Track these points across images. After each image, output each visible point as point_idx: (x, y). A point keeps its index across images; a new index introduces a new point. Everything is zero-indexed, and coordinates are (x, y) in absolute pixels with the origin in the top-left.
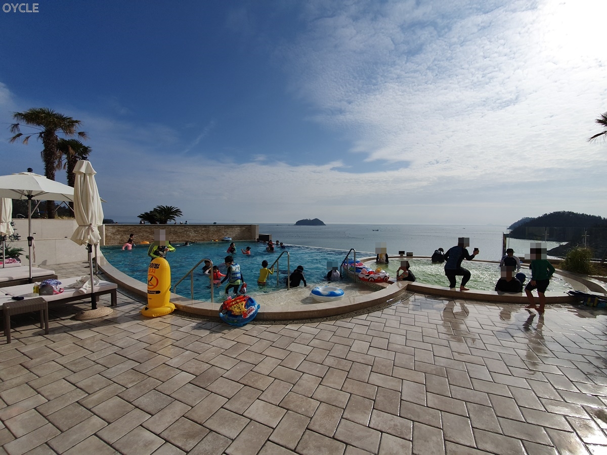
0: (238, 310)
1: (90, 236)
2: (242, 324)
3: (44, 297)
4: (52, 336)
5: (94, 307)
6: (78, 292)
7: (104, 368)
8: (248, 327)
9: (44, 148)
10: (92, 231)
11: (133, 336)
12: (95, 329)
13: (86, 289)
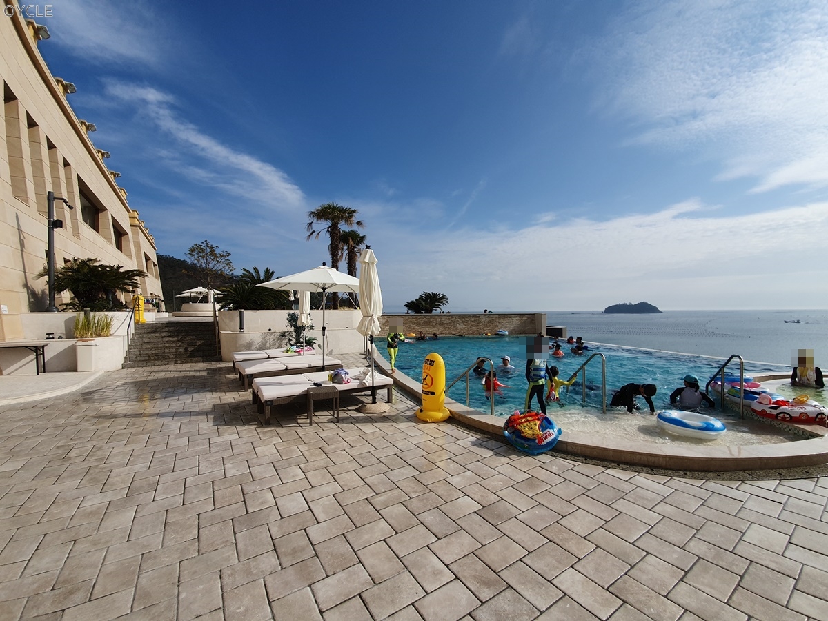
0: (529, 432)
1: (373, 327)
2: (536, 452)
3: (336, 385)
4: (342, 425)
5: (374, 402)
6: (362, 383)
7: (387, 469)
8: (545, 458)
9: (330, 242)
10: (374, 322)
11: (410, 439)
12: (376, 424)
13: (368, 382)
